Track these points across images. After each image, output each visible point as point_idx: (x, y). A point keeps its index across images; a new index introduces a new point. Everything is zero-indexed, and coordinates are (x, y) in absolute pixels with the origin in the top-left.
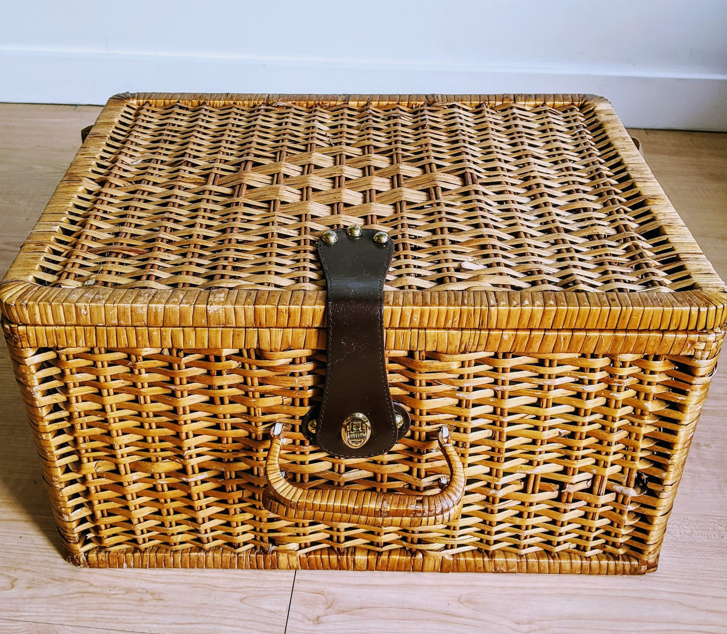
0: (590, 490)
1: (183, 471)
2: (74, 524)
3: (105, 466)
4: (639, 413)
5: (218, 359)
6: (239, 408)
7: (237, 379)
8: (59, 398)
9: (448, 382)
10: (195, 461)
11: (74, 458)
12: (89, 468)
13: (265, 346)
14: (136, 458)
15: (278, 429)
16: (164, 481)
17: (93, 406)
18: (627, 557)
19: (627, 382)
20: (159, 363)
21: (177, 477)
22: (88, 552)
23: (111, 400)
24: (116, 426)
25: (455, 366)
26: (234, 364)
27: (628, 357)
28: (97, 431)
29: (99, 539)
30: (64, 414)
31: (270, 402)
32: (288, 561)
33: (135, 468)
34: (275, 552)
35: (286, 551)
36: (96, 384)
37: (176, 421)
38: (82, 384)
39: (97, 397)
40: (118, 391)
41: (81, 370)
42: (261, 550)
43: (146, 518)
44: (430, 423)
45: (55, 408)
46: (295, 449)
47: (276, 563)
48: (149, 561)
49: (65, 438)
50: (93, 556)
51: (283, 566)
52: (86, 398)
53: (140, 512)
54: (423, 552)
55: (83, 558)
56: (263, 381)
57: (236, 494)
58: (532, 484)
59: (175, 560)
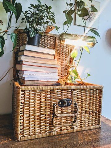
0: (92, 113)
1: (40, 115)
2: (20, 130)
3: (27, 115)
4: (96, 99)
5: (47, 92)
6: (50, 101)
7: (50, 96)
8: (23, 101)
9: (76, 95)
10: (42, 112)
11: (22, 114)
12: (25, 116)
13: (54, 89)
14: (33, 113)
15: (55, 104)
16: (36, 118)
17: (28, 102)
18: (98, 125)
19: (95, 94)
20: (39, 94)
21: (39, 117)
22: (20, 137)
23: (31, 101)
24: (31, 106)
25: (77, 92)
26: (49, 93)
27: (95, 90)
28: (28, 108)
29: (23, 134)
32: (54, 133)
33: (32, 115)
34: (52, 132)
35: (54, 131)
36: (29, 98)
37: (40, 104)
38: (27, 98)
39: (29, 101)
40: (32, 99)
41: (28, 95)
42: (50, 132)
43: (32, 127)
44: (74, 102)
45: (22, 103)
46: (57, 107)
47: (52, 134)
48: (32, 137)
49: (22, 110)
50: (22, 138)
51: (54, 135)
52: (27, 101)
53: (31, 126)
54: (73, 128)
55: (20, 138)
56: (53, 96)
57: (47, 119)
58: (86, 112)
59: (36, 137)
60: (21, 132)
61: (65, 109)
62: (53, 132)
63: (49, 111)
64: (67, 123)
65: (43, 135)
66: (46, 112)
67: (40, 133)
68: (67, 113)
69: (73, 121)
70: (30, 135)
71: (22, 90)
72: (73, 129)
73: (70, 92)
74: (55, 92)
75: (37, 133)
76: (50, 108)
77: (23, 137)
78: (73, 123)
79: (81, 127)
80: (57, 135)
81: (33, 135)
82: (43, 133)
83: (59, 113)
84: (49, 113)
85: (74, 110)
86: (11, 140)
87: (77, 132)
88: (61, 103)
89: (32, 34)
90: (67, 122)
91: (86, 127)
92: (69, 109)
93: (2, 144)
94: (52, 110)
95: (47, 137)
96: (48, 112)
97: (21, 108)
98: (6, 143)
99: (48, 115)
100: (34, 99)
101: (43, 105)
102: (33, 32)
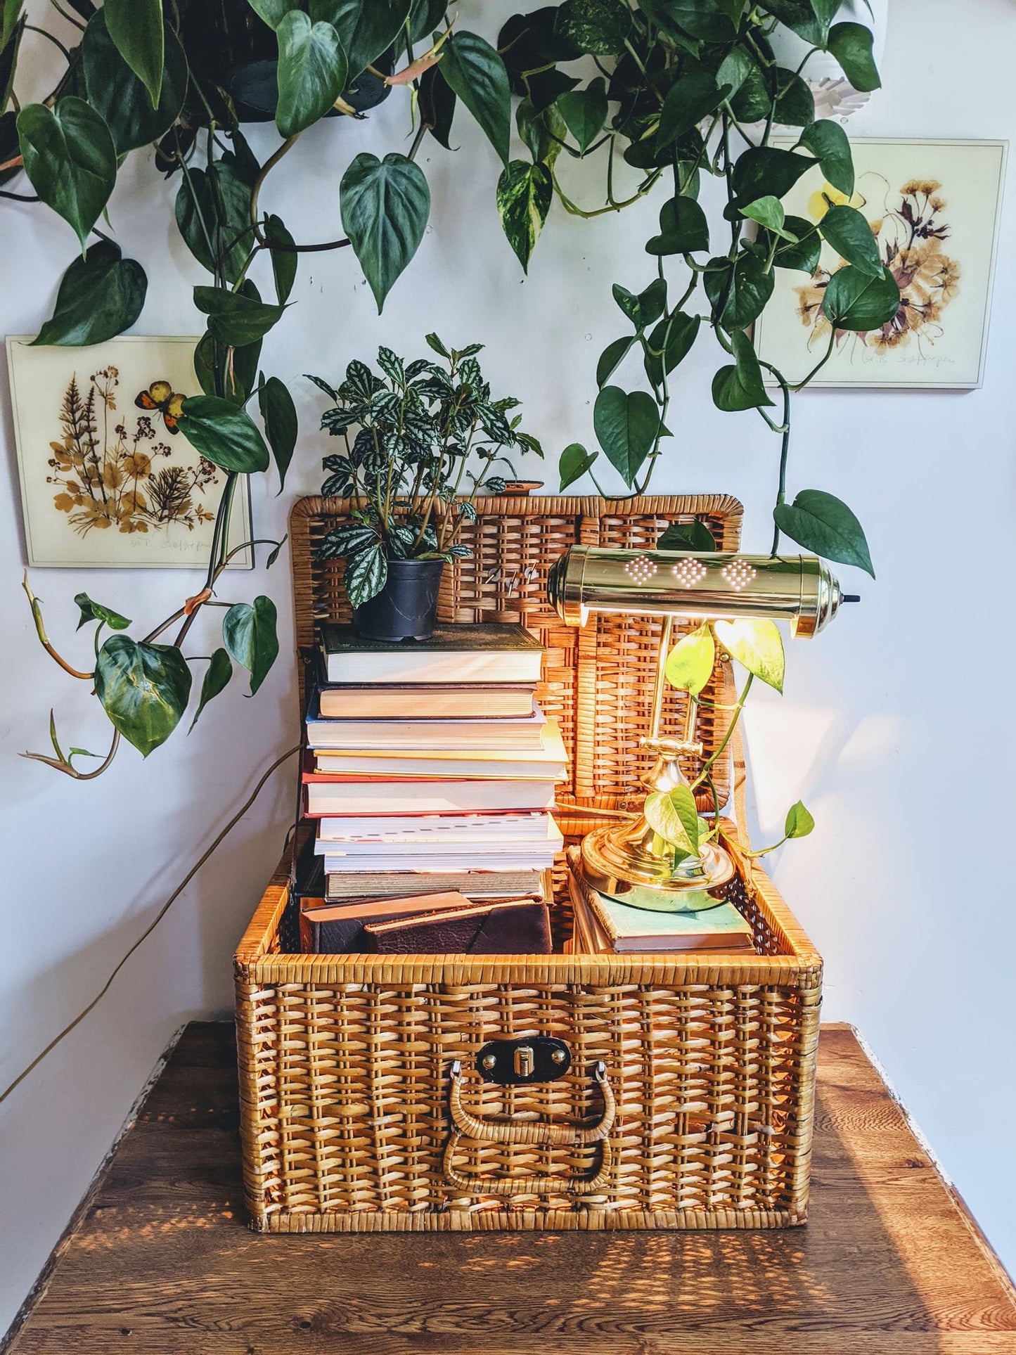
0: (733, 1131)
1: (370, 1114)
2: (263, 1178)
3: (299, 1111)
4: (764, 1046)
5: (408, 995)
6: (424, 1046)
7: (422, 1016)
8: (271, 1036)
9: (602, 1016)
10: (380, 1103)
11: (273, 1102)
12: (287, 1111)
13: (449, 981)
14: (328, 1101)
15: (457, 1067)
16: (351, 1127)
17: (300, 1044)
18: (778, 1207)
19: (750, 1013)
20: (359, 1001)
21: (364, 1122)
22: (270, 1214)
23: (316, 1037)
24: (316, 1065)
25: (607, 998)
26: (421, 1001)
27: (749, 989)
28: (298, 1071)
29: (282, 1199)
30: (272, 1053)
31: (451, 1038)
32: (460, 1219)
33: (327, 1112)
34: (448, 1209)
35: (459, 1208)
36: (304, 1022)
37: (368, 1060)
38: (292, 1022)
39: (303, 1035)
40: (322, 1029)
41: (293, 1008)
42: (435, 1208)
43: (330, 1172)
44: (588, 1058)
45: (266, 1046)
46: (470, 1088)
47: (448, 1222)
48: (328, 1223)
49: (270, 1079)
50: (275, 1218)
51: (455, 1226)
52: (294, 1037)
53: (325, 1164)
54: (587, 1206)
55: (265, 1220)
56: (446, 1017)
57: (416, 1141)
58: (681, 1125)
59: (352, 1222)
60: (268, 1191)
61: (525, 1095)
62: (455, 1215)
63: (422, 1095)
64: (542, 1174)
65: (391, 1219)
66: (404, 1101)
67: (380, 1209)
68: (544, 1119)
69: (586, 1170)
70: (319, 1211)
71: (259, 979)
72: (584, 1213)
73: (556, 995)
74: (461, 997)
75: (359, 1206)
76: (429, 1080)
77: (284, 1217)
78: (580, 1179)
79: (647, 1207)
80: (476, 1232)
81: (338, 1210)
82: (393, 1207)
83: (488, 1119)
84: (423, 1108)
85: (587, 1103)
86: (229, 1215)
87: (612, 1230)
88: (492, 1060)
89: (360, 588)
90: (542, 1167)
91: (684, 1209)
92: (557, 1098)
93: (184, 1233)
94: (440, 1093)
95: (414, 1232)
96: (418, 1102)
97: (265, 1072)
98: (201, 1231)
99: (421, 1117)
100: (335, 1027)
101: (384, 1061)
102: (369, 570)
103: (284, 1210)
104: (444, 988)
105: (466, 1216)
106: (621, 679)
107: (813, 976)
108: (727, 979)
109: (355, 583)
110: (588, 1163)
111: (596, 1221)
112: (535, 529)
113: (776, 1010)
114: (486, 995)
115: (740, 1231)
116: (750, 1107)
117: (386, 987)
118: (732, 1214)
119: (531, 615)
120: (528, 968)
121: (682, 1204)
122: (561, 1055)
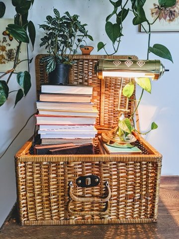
0: (140, 199)
1: (49, 196)
2: (22, 212)
3: (32, 195)
4: (148, 177)
5: (59, 165)
6: (63, 178)
7: (63, 170)
8: (24, 176)
9: (108, 170)
10: (52, 192)
11: (25, 192)
12: (28, 195)
13: (69, 161)
14: (39, 192)
15: (71, 183)
16: (44, 199)
17: (31, 178)
18: (150, 218)
19: (144, 169)
20: (47, 167)
22: (24, 221)
23: (36, 176)
24: (36, 183)
25: (109, 165)
26: (62, 166)
27: (144, 163)
28: (31, 185)
29: (28, 217)
30: (25, 180)
31: (70, 176)
32: (72, 222)
33: (39, 195)
34: (69, 219)
35: (72, 219)
36: (32, 172)
37: (49, 182)
38: (30, 172)
39: (32, 175)
40: (37, 174)
41: (30, 168)
42: (66, 219)
43: (40, 210)
44: (104, 181)
45: (23, 178)
46: (75, 188)
47: (69, 222)
48: (39, 223)
49: (24, 187)
50: (26, 222)
51: (71, 223)
52: (30, 176)
53: (38, 208)
54: (104, 218)
55: (23, 223)
56: (68, 170)
57: (61, 202)
58: (127, 197)
59: (45, 223)
60: (24, 215)
61: (88, 190)
62: (71, 221)
63: (62, 191)
64: (93, 210)
65: (55, 222)
66: (58, 192)
67: (52, 219)
68: (93, 196)
69: (103, 209)
70: (37, 220)
71: (21, 161)
72: (103, 220)
73: (96, 164)
74: (72, 165)
75: (47, 219)
76: (64, 187)
77: (28, 222)
78: (102, 211)
79: (118, 218)
80: (76, 225)
81: (41, 220)
82: (55, 219)
83: (79, 196)
84: (63, 194)
85: (104, 192)
86: (14, 221)
87: (110, 224)
88: (80, 181)
89: (49, 69)
90: (93, 208)
91: (127, 218)
92: (96, 191)
94: (67, 190)
95: (61, 225)
96: (62, 192)
97: (23, 185)
99: (62, 196)
100: (40, 173)
101: (53, 182)
102: (51, 65)
103: (28, 220)
104: (68, 163)
105: (74, 221)
106: (110, 98)
107: (160, 159)
108: (139, 160)
109: (48, 68)
110: (104, 207)
111: (106, 222)
112: (91, 63)
113: (150, 168)
114: (79, 165)
115: (142, 224)
116: (144, 193)
117: (53, 163)
118: (139, 219)
119: (90, 83)
120: (89, 158)
121: (127, 217)
122: (97, 180)
